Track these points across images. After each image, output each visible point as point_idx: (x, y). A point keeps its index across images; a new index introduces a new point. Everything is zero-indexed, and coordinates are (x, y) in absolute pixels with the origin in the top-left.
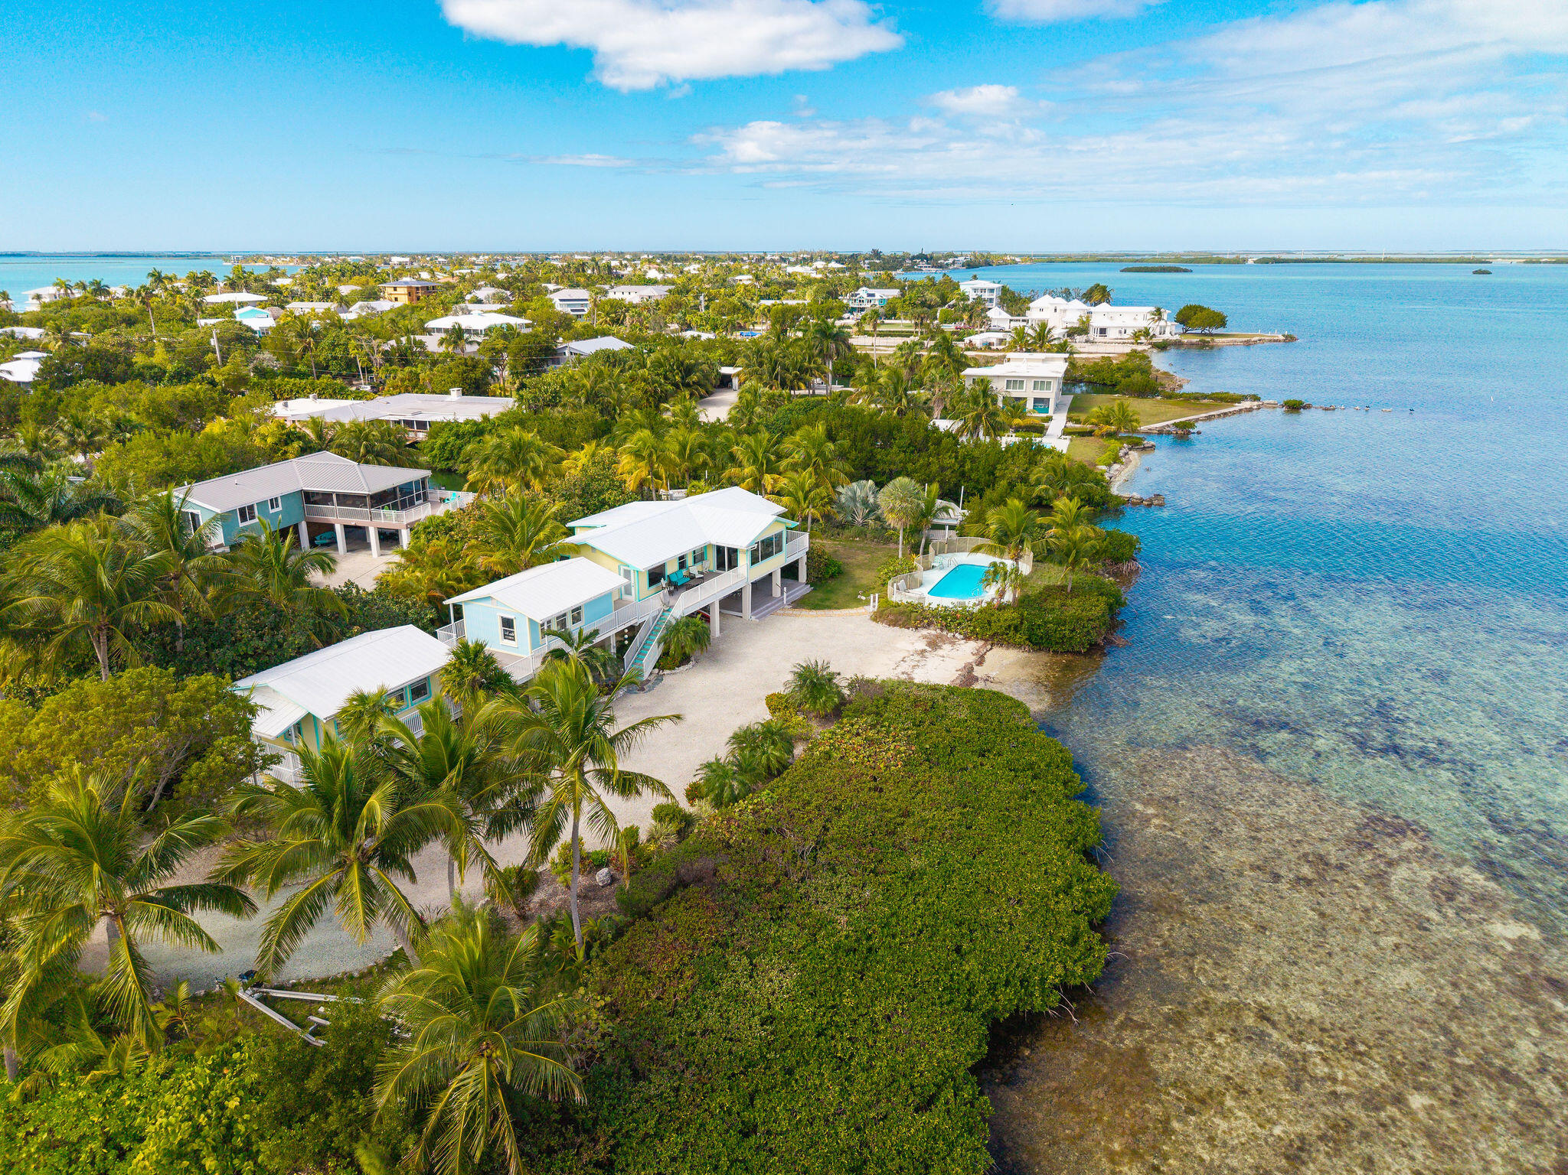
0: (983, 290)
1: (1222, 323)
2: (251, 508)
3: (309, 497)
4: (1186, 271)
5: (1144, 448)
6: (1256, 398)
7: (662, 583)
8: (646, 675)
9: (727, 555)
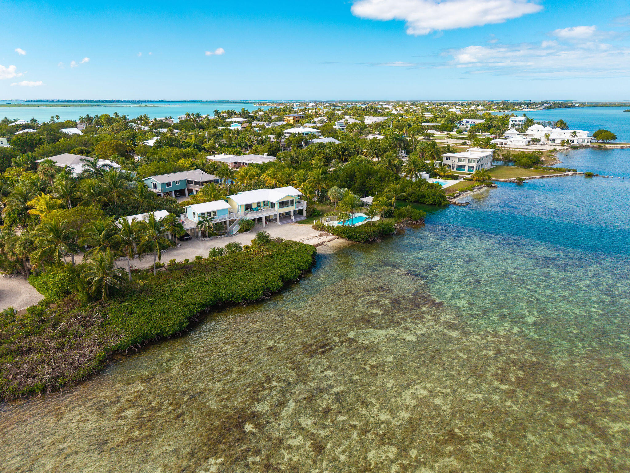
1: (614, 138)
2: (170, 183)
3: (189, 182)
5: (492, 187)
6: (575, 171)
7: (249, 210)
8: (234, 233)
9: (273, 205)
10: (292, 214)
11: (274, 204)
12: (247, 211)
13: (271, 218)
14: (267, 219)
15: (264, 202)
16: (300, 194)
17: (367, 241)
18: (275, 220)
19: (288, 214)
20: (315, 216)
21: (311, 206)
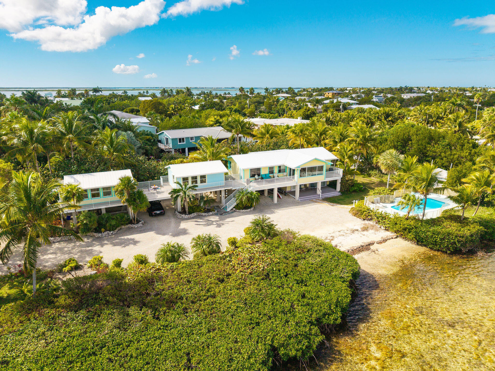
2: (183, 139)
7: (256, 177)
8: (228, 210)
9: (292, 172)
10: (319, 186)
11: (294, 170)
12: (252, 179)
13: (288, 190)
14: (281, 191)
15: (280, 167)
16: (335, 158)
17: (456, 252)
18: (293, 193)
19: (312, 187)
20: (355, 191)
21: (348, 177)
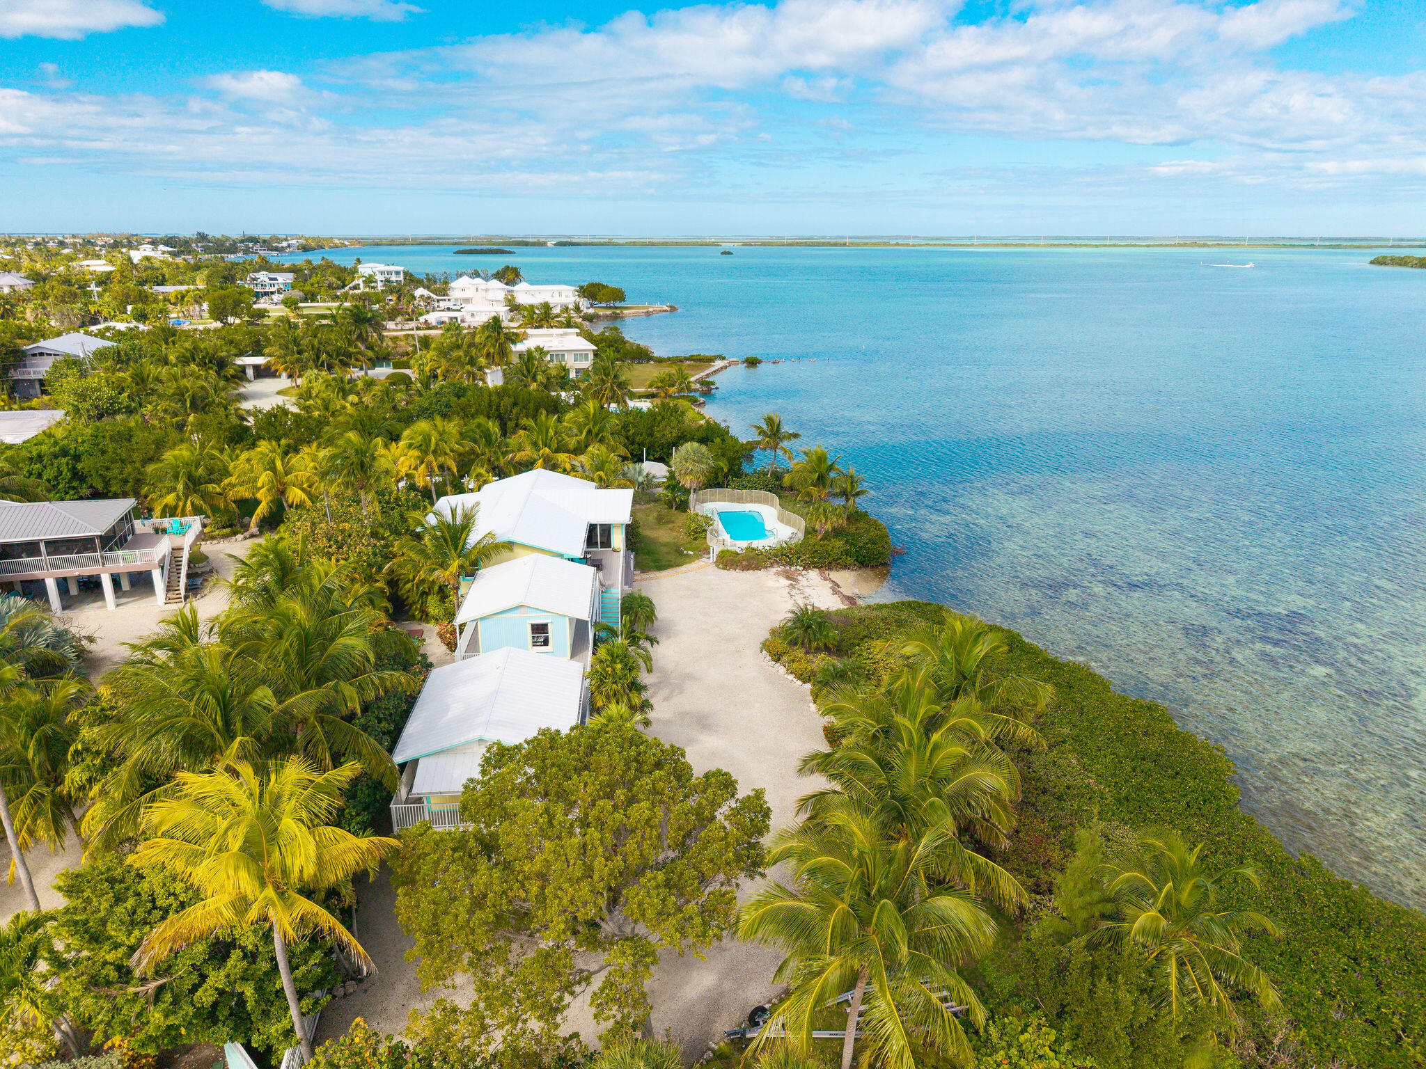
0: (390, 273)
1: (622, 297)
4: (510, 253)
5: (700, 404)
6: (722, 357)
